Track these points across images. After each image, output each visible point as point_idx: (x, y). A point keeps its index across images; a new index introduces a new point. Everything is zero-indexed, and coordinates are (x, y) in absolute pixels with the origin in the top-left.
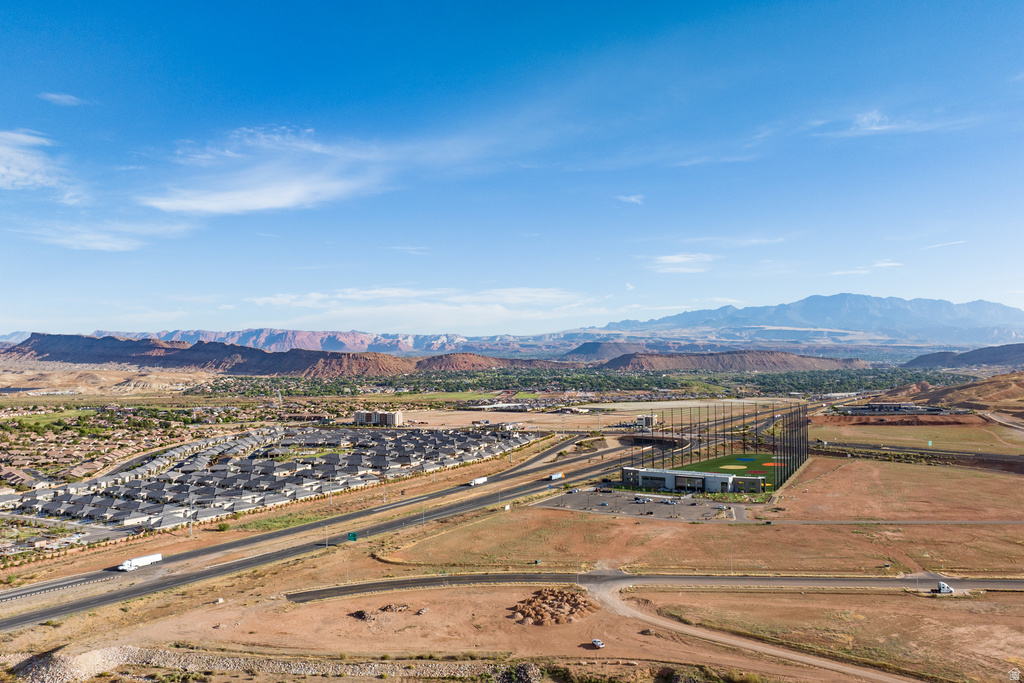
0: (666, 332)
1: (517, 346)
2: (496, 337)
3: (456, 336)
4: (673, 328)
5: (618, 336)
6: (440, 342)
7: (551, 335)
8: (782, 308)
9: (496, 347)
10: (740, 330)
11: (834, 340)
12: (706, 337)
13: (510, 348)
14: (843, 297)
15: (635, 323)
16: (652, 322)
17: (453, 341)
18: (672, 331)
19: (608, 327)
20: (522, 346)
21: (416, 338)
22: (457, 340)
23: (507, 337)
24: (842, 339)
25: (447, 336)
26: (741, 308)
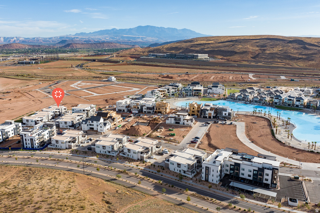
0: (94, 36)
1: (41, 41)
2: (35, 38)
3: (20, 37)
4: (96, 35)
5: (77, 38)
6: (14, 39)
7: (55, 37)
8: (130, 29)
9: (34, 42)
10: (116, 36)
11: (142, 40)
12: (106, 38)
13: (39, 42)
14: (148, 26)
15: (85, 33)
16: (90, 33)
17: (19, 39)
18: (96, 36)
19: (76, 35)
20: (44, 41)
21: (4, 38)
22: (21, 39)
23: (39, 38)
24: (144, 39)
25: (16, 37)
26: (118, 29)
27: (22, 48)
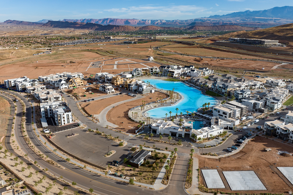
0: (225, 19)
1: (178, 23)
2: (174, 20)
4: (228, 17)
5: (209, 20)
6: (158, 22)
7: (190, 20)
8: (265, 11)
9: (172, 24)
10: (247, 19)
11: (275, 22)
12: (236, 21)
13: (176, 24)
14: (286, 7)
15: (218, 16)
16: (224, 15)
18: (228, 19)
19: (210, 17)
20: (180, 23)
21: (152, 21)
22: (163, 21)
23: (177, 21)
24: (277, 21)
25: (160, 20)
26: (252, 11)
27: (155, 29)
